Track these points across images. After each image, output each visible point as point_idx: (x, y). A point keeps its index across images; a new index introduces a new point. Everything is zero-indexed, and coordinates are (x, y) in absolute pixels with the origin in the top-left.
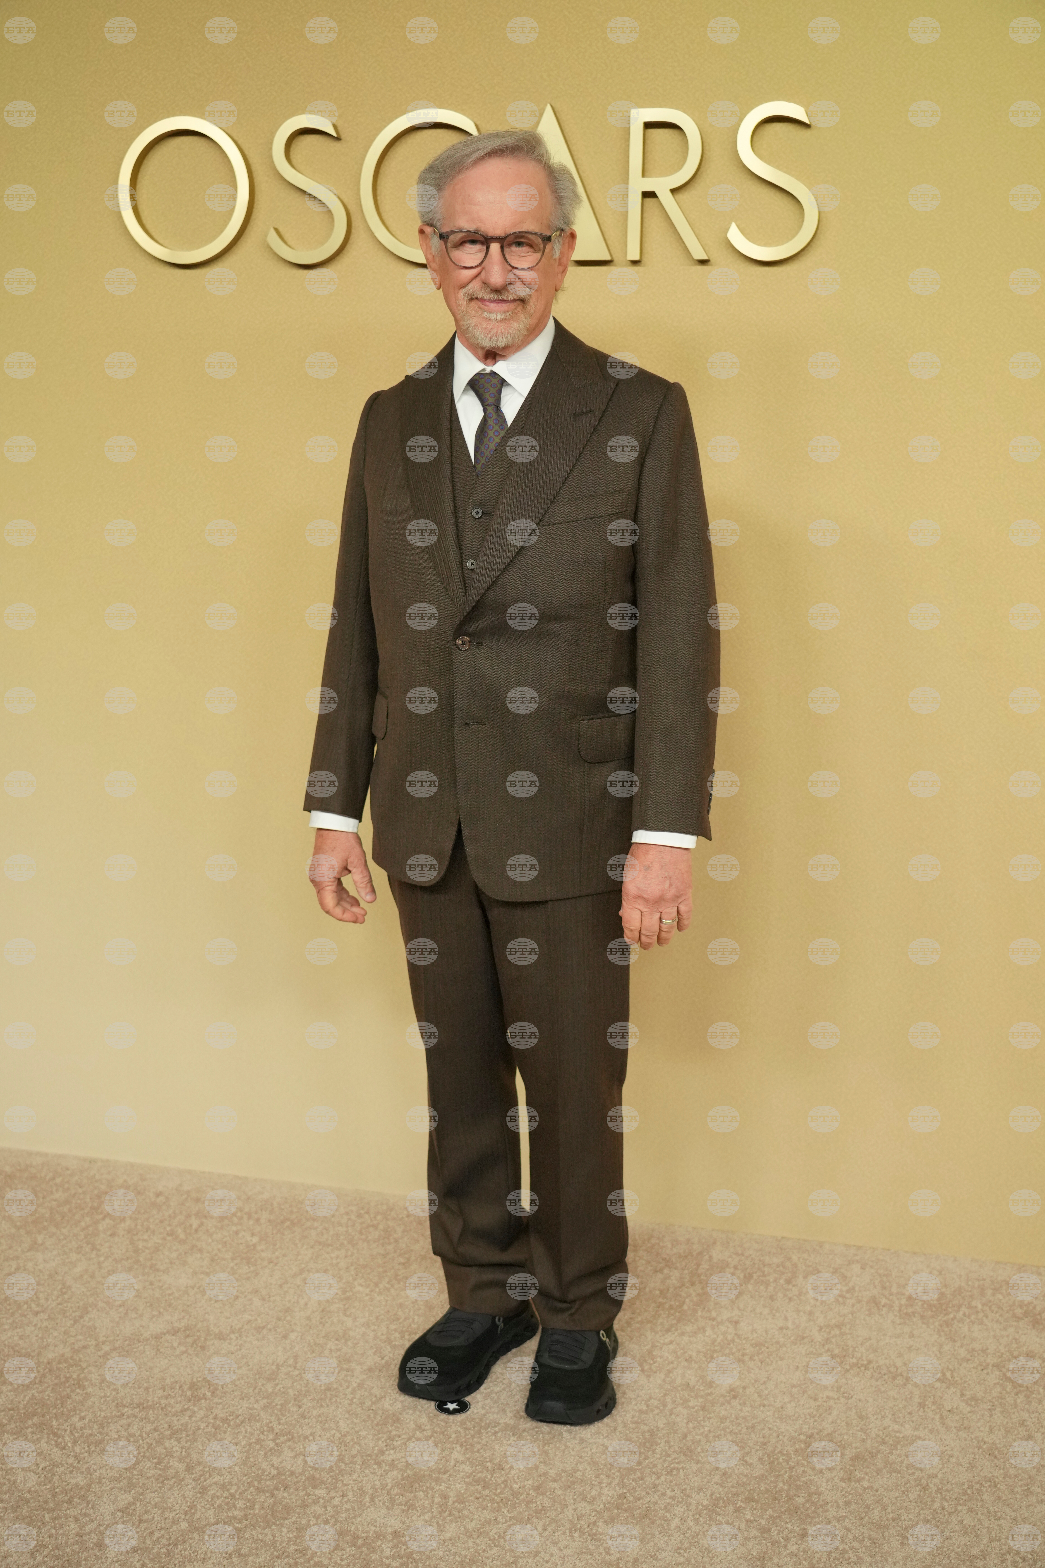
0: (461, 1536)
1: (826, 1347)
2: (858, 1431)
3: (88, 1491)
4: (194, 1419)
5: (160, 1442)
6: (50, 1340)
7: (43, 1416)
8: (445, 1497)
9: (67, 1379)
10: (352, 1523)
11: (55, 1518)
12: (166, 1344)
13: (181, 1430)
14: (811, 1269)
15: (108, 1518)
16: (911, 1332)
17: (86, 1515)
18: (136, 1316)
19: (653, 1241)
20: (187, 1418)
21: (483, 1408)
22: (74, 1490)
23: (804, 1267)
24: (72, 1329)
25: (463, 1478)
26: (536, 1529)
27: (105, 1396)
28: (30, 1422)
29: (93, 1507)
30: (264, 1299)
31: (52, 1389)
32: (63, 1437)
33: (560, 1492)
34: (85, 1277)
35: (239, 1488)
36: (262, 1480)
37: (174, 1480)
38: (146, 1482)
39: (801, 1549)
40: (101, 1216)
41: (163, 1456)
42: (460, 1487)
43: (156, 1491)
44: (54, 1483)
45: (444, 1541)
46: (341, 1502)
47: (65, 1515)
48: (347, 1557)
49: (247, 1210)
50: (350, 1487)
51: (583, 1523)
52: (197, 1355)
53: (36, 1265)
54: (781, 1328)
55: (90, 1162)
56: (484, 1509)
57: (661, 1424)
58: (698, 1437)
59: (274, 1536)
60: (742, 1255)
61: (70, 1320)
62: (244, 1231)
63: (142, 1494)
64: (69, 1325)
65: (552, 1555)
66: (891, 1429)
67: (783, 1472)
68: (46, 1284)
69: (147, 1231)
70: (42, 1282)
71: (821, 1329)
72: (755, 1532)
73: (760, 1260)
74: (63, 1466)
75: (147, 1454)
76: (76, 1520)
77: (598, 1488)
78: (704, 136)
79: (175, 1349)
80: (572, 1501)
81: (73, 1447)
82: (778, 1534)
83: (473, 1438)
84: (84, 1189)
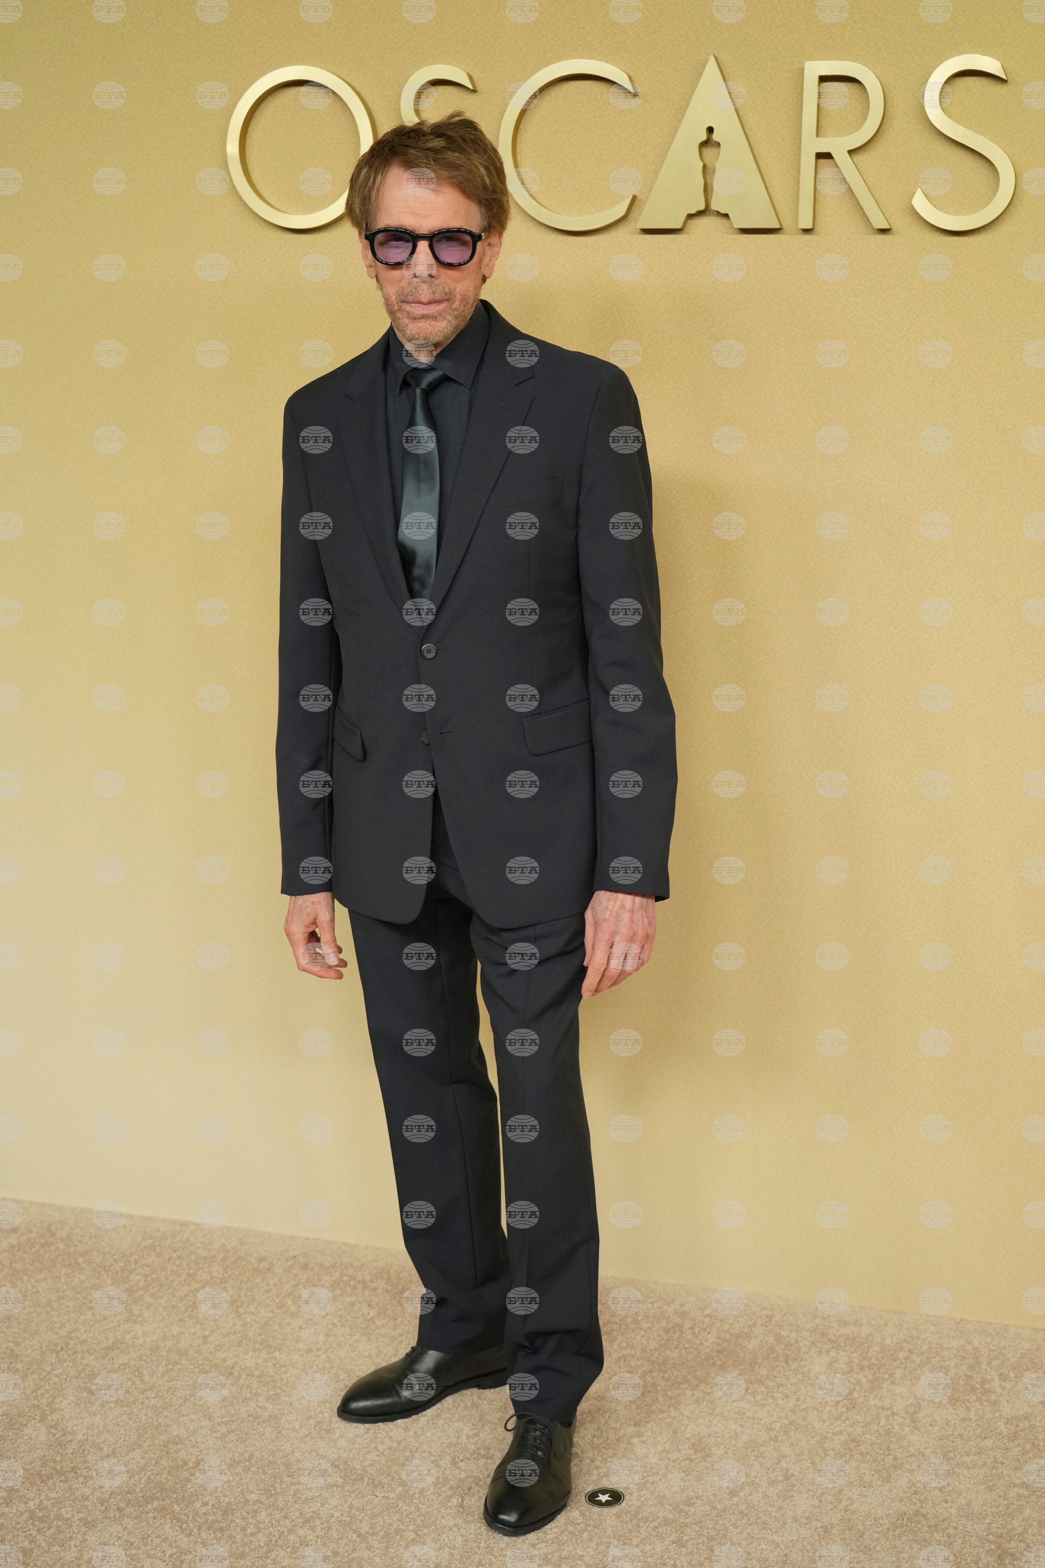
1: (1016, 1442)
4: (327, 1506)
5: (292, 1531)
6: (160, 1420)
7: (163, 1500)
9: (185, 1463)
12: (287, 1426)
13: (314, 1519)
14: (995, 1354)
19: (818, 1321)
20: (319, 1505)
21: (638, 1500)
23: (987, 1352)
24: (183, 1408)
27: (228, 1481)
28: (150, 1507)
31: (169, 1472)
32: (187, 1523)
34: (191, 1352)
40: (200, 1285)
41: (297, 1545)
49: (360, 1278)
52: (322, 1438)
53: (135, 1338)
54: (963, 1420)
55: (182, 1225)
57: (835, 1521)
58: (876, 1535)
60: (918, 1338)
62: (360, 1302)
64: (179, 1403)
69: (253, 1303)
70: (145, 1358)
71: (1008, 1420)
73: (938, 1344)
74: (191, 1553)
75: (280, 1543)
78: (886, 91)
81: (198, 1533)
83: (631, 1531)
84: (179, 1254)
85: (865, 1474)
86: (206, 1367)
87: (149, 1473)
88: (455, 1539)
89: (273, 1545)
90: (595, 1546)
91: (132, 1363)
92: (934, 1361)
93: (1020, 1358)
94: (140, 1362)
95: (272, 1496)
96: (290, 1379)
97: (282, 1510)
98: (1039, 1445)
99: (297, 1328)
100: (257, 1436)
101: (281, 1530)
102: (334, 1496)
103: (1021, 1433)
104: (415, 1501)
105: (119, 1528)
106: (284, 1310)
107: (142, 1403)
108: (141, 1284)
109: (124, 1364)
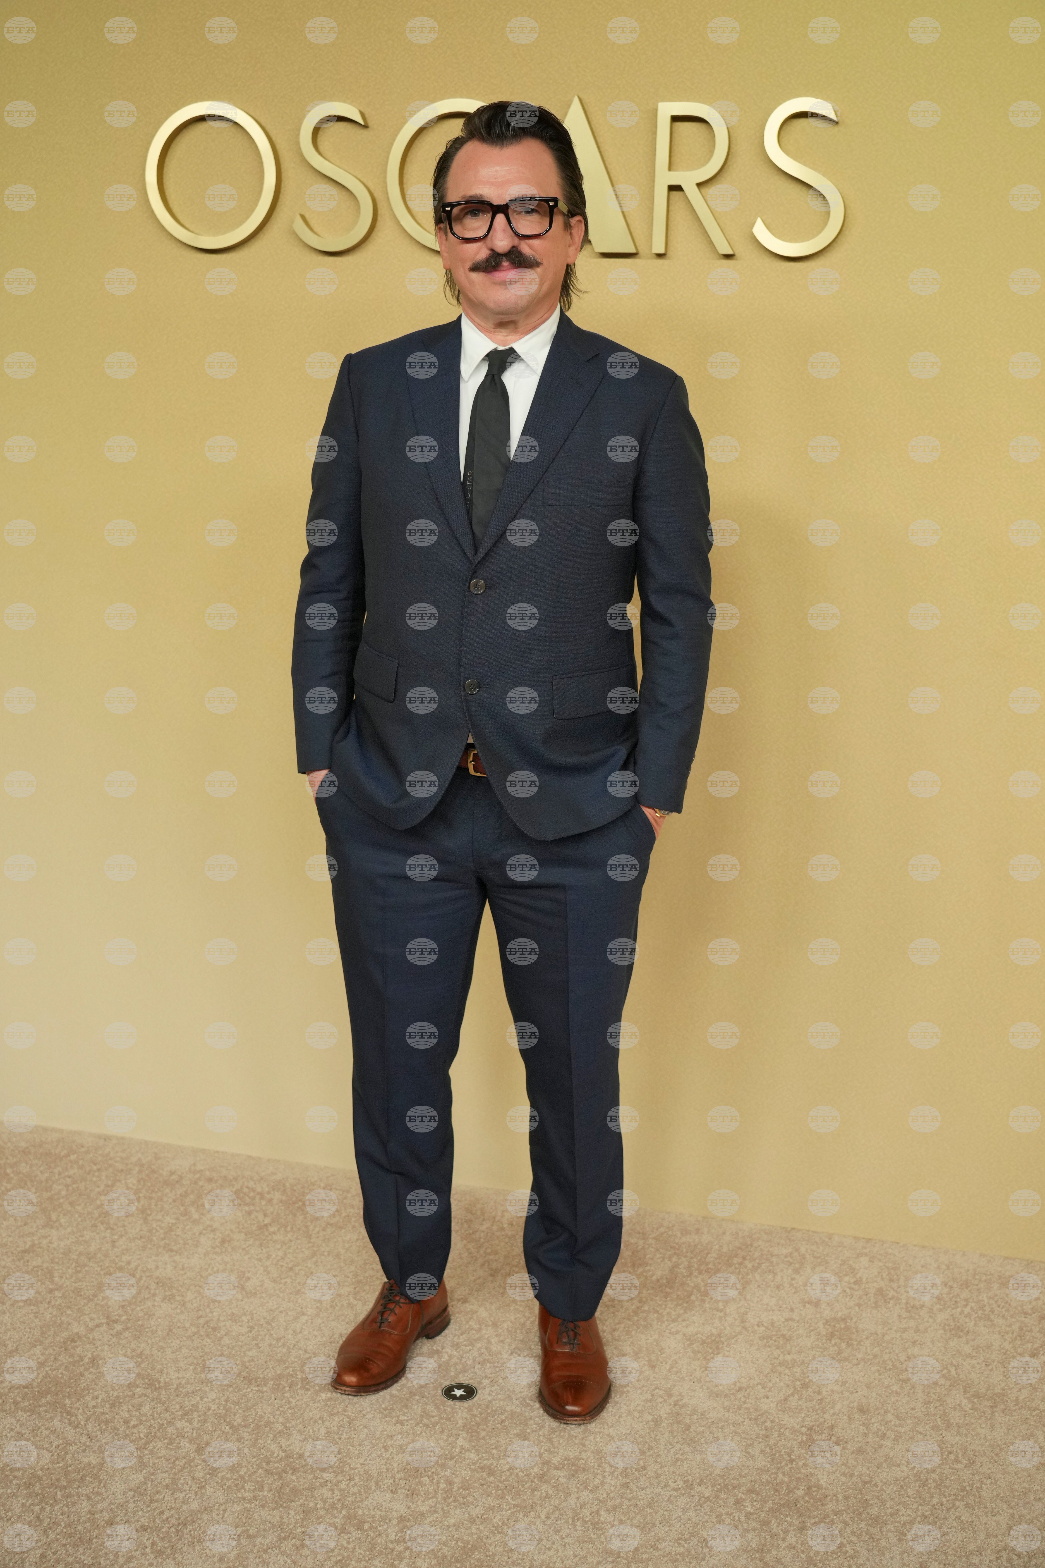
0: (465, 1522)
2: (860, 1425)
3: (101, 1470)
4: (205, 1400)
5: (170, 1423)
6: (63, 1318)
7: (57, 1394)
8: (450, 1483)
9: (81, 1358)
10: (359, 1507)
11: (68, 1496)
12: (179, 1325)
13: (192, 1411)
14: (819, 1260)
15: (119, 1496)
16: (917, 1327)
17: (98, 1494)
18: (148, 1296)
19: (663, 1230)
20: (198, 1398)
21: (489, 1394)
22: (86, 1469)
23: (812, 1259)
24: (86, 1308)
25: (468, 1464)
26: (540, 1517)
28: (44, 1401)
29: (104, 1487)
30: (275, 1281)
31: (66, 1367)
32: (77, 1415)
33: (563, 1480)
34: (99, 1255)
35: (248, 1470)
36: (270, 1461)
37: (184, 1461)
38: (156, 1461)
39: (800, 1542)
41: (174, 1437)
42: (466, 1473)
43: (167, 1471)
44: (67, 1461)
45: (449, 1527)
46: (348, 1485)
47: (78, 1493)
48: (353, 1541)
49: (259, 1190)
50: (356, 1471)
51: (586, 1512)
52: (208, 1336)
53: (50, 1242)
54: (787, 1320)
55: (105, 1139)
56: (488, 1496)
57: (665, 1415)
58: (702, 1429)
59: (281, 1518)
60: (751, 1245)
61: (85, 1298)
62: (257, 1211)
63: (153, 1474)
64: (82, 1303)
65: (554, 1543)
66: (893, 1423)
67: (783, 1464)
68: (60, 1263)
69: (161, 1211)
70: (57, 1260)
71: (827, 1321)
72: (754, 1524)
73: (769, 1251)
74: (76, 1444)
75: (159, 1434)
76: (89, 1498)
77: (600, 1477)
78: (731, 131)
79: (187, 1330)
80: (576, 1490)
81: (85, 1425)
82: (778, 1526)
83: (478, 1424)
84: (98, 1167)
85: (695, 1370)
86: (111, 1269)
87: (47, 1369)
88: (319, 1431)
89: (152, 1436)
90: (445, 1438)
91: (45, 1265)
92: (764, 1266)
93: (841, 1265)
94: (52, 1265)
95: (156, 1389)
96: (186, 1282)
97: (163, 1403)
98: (853, 1344)
99: (197, 1234)
100: (149, 1334)
101: (161, 1422)
102: (213, 1390)
103: (837, 1333)
104: (286, 1395)
105: (13, 1420)
106: (187, 1217)
107: (49, 1302)
108: (64, 1193)
109: (38, 1267)
